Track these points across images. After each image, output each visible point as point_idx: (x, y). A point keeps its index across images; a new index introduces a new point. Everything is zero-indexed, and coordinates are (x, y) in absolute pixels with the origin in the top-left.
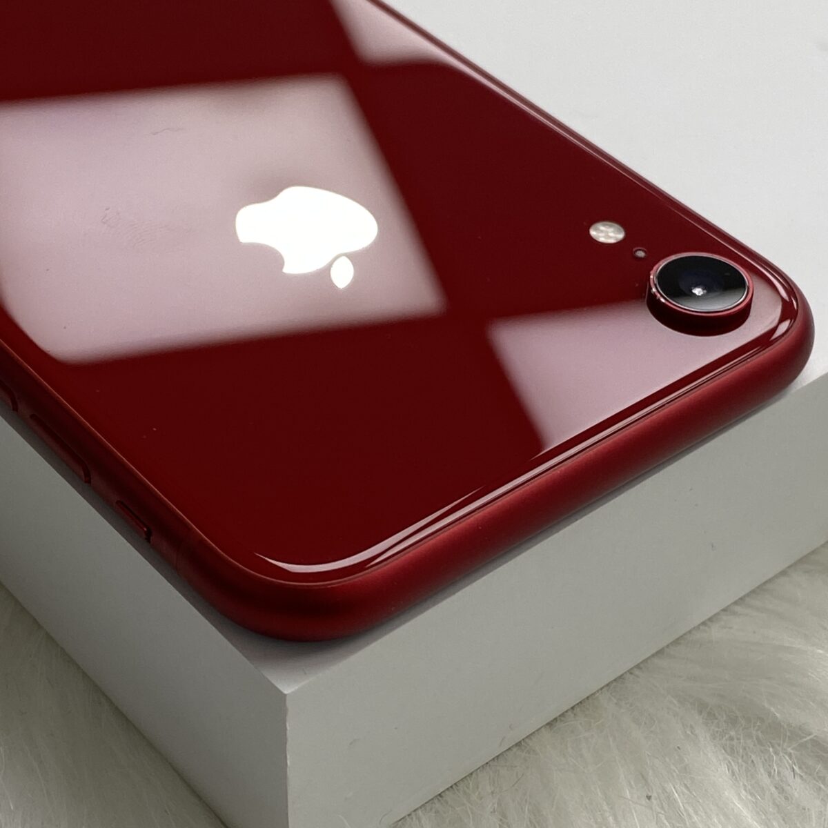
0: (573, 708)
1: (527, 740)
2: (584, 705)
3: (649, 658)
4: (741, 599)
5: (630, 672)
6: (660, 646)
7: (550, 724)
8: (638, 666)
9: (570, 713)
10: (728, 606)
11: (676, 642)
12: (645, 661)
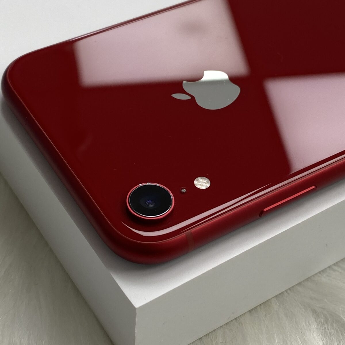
0: (260, 305)
1: (240, 317)
2: (266, 304)
3: (294, 286)
4: (337, 263)
5: (286, 291)
6: (300, 281)
7: (250, 311)
8: (290, 289)
9: (259, 307)
10: (331, 265)
11: (307, 279)
12: (293, 287)
